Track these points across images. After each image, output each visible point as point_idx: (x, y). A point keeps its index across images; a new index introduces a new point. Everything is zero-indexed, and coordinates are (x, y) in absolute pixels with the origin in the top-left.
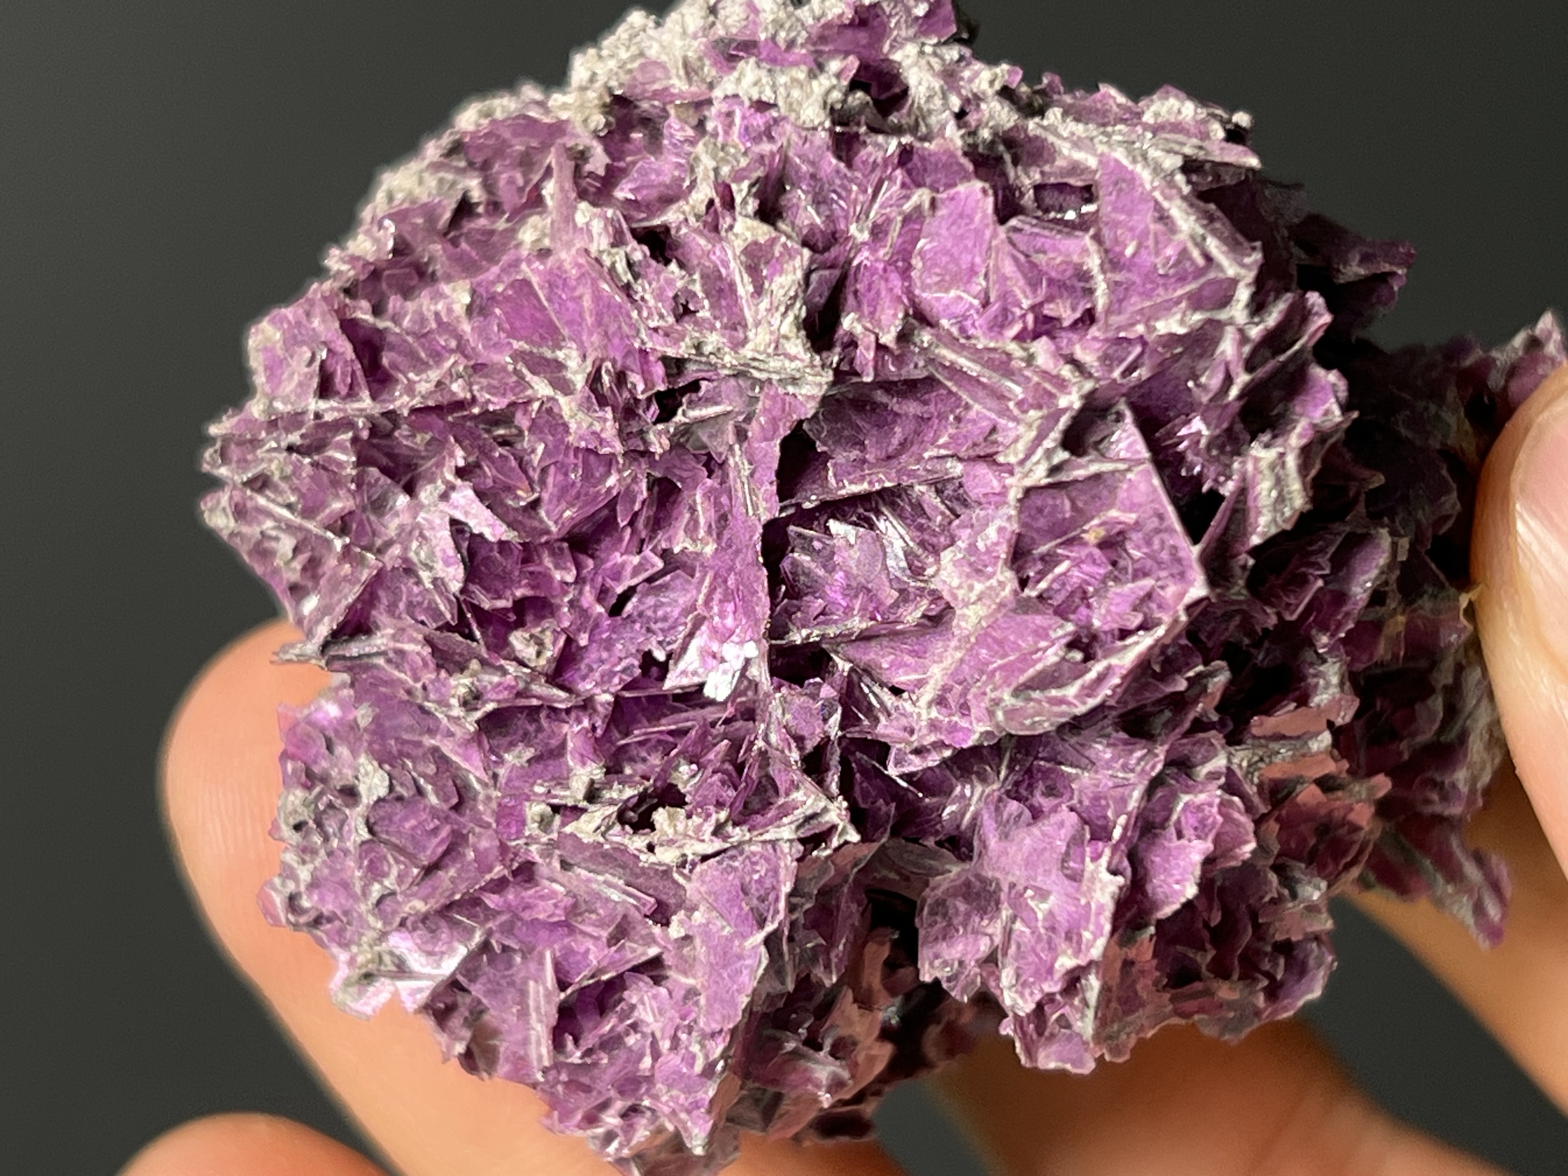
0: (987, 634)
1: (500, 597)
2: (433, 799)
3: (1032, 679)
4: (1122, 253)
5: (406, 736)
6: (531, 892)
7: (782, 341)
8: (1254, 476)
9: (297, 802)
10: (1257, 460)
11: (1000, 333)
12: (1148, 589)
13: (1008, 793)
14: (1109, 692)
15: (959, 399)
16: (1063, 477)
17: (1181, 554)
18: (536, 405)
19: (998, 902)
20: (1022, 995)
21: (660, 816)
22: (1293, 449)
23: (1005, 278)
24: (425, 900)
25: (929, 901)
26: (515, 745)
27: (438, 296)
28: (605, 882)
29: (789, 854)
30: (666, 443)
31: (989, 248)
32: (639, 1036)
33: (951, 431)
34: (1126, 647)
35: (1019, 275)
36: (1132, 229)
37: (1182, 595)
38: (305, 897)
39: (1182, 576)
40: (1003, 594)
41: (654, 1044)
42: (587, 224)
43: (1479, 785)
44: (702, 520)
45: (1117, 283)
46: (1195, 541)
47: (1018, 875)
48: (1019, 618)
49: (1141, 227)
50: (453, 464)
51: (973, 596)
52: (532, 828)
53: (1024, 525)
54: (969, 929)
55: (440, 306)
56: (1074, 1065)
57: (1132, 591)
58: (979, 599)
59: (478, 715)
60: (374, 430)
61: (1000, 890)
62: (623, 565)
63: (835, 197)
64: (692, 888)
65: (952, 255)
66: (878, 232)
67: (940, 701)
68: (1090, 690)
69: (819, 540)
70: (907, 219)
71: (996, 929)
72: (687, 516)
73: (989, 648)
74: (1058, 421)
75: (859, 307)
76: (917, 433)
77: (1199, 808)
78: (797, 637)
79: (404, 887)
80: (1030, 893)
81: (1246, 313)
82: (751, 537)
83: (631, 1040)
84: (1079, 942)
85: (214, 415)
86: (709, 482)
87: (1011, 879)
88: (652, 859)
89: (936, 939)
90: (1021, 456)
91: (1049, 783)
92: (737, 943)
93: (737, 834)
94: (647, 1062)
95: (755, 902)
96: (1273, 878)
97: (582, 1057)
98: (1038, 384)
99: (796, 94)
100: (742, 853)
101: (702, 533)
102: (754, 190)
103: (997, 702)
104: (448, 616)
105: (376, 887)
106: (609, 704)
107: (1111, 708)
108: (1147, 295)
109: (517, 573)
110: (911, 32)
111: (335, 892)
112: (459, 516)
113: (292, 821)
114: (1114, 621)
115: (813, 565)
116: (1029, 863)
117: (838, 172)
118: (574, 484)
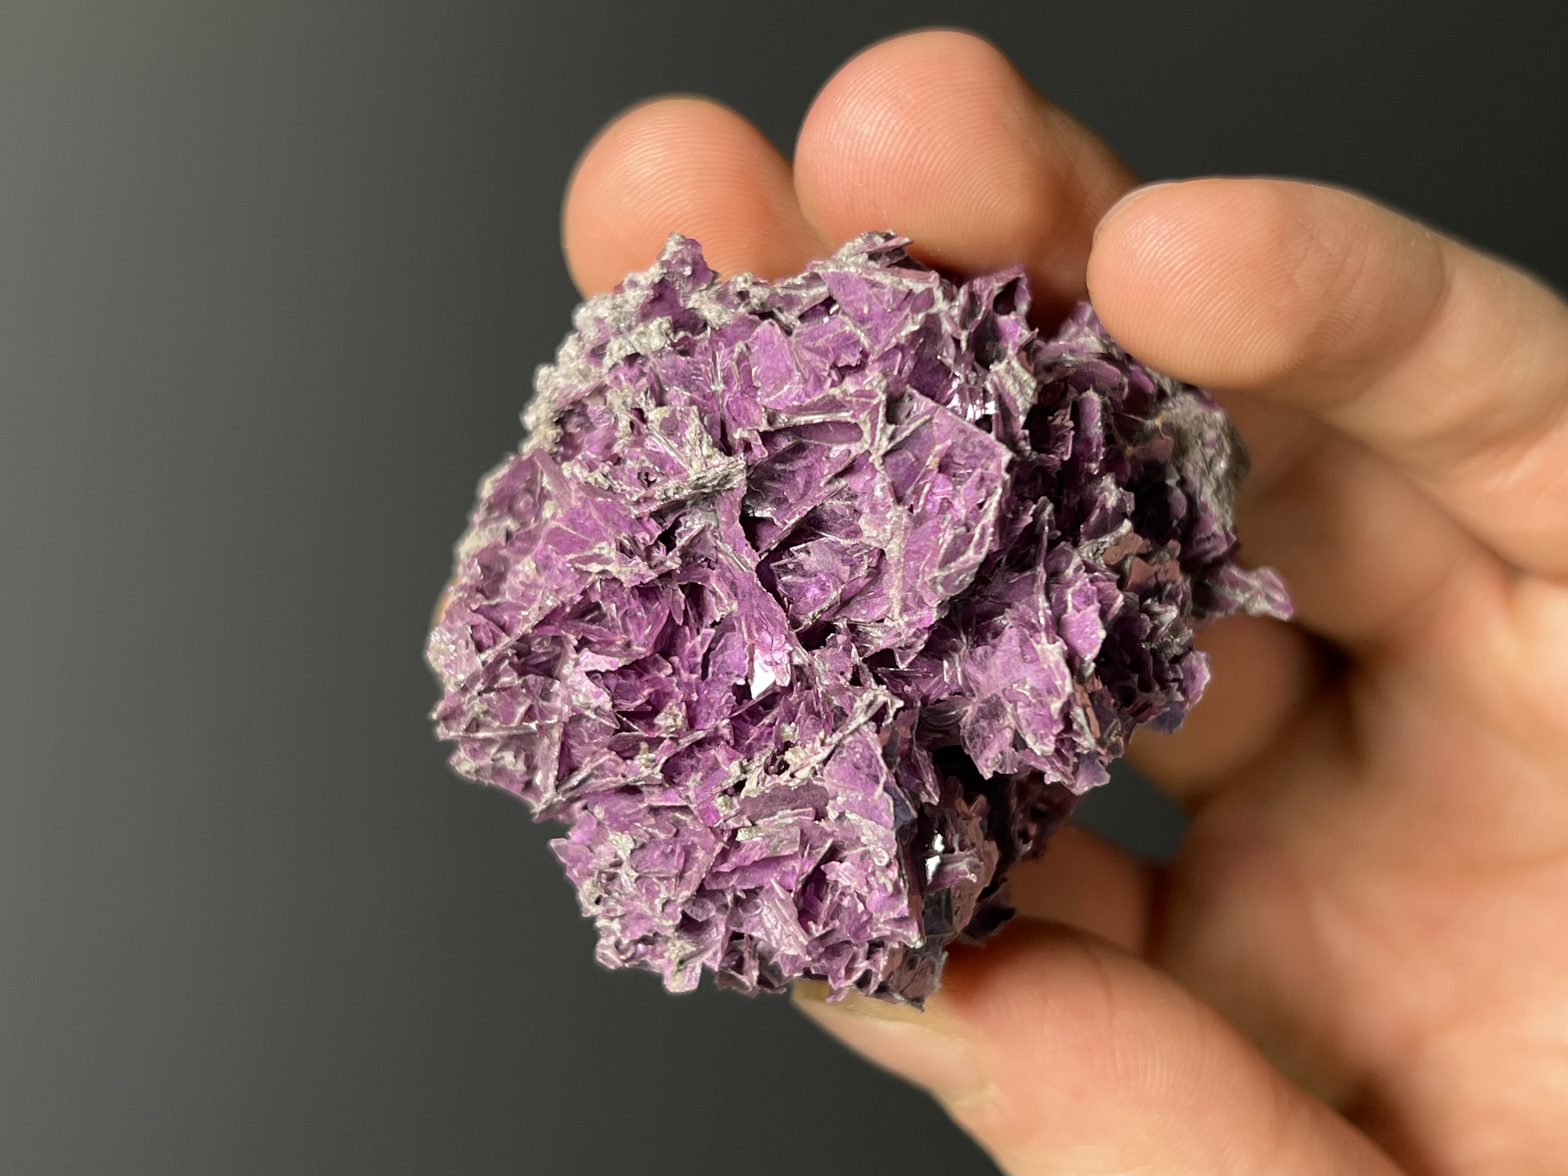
0: (908, 552)
1: (636, 700)
2: (662, 836)
3: (945, 555)
4: (863, 314)
5: (629, 812)
6: (742, 851)
7: (707, 460)
8: (1001, 382)
9: (590, 887)
10: (996, 373)
11: (823, 389)
12: (979, 475)
13: (972, 647)
14: (991, 538)
15: (822, 446)
16: (899, 439)
17: (986, 442)
18: (598, 585)
19: (1002, 705)
20: (1044, 744)
21: (788, 756)
22: (1013, 357)
23: (809, 362)
24: (688, 889)
25: (966, 736)
26: (690, 775)
27: (516, 574)
28: (780, 817)
29: (870, 731)
30: (679, 561)
31: (791, 353)
32: (848, 897)
33: (828, 465)
34: (986, 510)
35: (814, 355)
36: (861, 300)
37: (999, 466)
38: (623, 939)
39: (993, 456)
40: (903, 522)
41: (859, 896)
42: (572, 474)
43: (1228, 529)
44: (722, 595)
45: (868, 330)
46: (989, 431)
47: (1003, 683)
48: (919, 530)
49: (865, 295)
50: (572, 647)
51: (888, 534)
52: (724, 811)
53: (893, 476)
54: (996, 732)
55: (521, 578)
56: (1098, 782)
57: (973, 482)
58: (892, 534)
59: (659, 767)
60: (519, 654)
61: (999, 698)
62: (694, 647)
63: (694, 377)
64: (827, 784)
65: (774, 368)
66: (727, 380)
67: (905, 609)
68: (980, 544)
69: (790, 563)
70: (739, 362)
71: (1009, 720)
72: (713, 599)
73: (913, 559)
74: (878, 412)
75: (740, 425)
76: (810, 476)
77: (1080, 591)
78: (807, 622)
79: (672, 892)
80: (1015, 686)
81: (945, 303)
82: (753, 582)
83: (846, 902)
84: (1057, 690)
85: (431, 707)
86: (714, 572)
87: (1001, 688)
88: (797, 781)
89: (981, 752)
90: (869, 441)
91: (992, 631)
92: (869, 800)
93: (836, 737)
94: (861, 907)
95: (866, 770)
96: (1144, 616)
97: (824, 928)
98: (857, 401)
99: (644, 341)
100: (843, 746)
101: (726, 602)
102: (648, 395)
103: (934, 580)
104: (614, 726)
105: (657, 901)
106: (728, 724)
107: (998, 552)
108: (889, 325)
109: (639, 684)
110: (690, 287)
111: (638, 924)
112: (590, 668)
113: (593, 900)
114: (971, 503)
115: (795, 579)
116: (1006, 672)
117: (688, 363)
118: (643, 618)
